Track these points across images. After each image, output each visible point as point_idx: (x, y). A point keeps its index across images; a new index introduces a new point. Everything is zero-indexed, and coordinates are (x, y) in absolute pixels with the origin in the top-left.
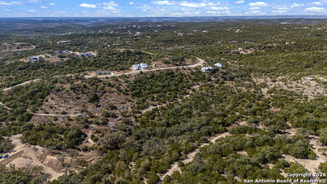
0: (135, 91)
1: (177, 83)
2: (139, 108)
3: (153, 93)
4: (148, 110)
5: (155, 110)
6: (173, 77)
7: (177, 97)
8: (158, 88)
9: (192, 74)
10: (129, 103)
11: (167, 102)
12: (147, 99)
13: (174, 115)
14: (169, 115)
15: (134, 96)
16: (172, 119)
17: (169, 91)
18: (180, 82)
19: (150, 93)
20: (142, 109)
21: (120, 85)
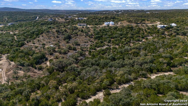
0: (97, 35)
1: (134, 34)
2: (96, 46)
3: (111, 38)
4: (103, 48)
5: (107, 49)
6: (132, 30)
7: (131, 43)
8: (117, 35)
9: (149, 29)
10: (90, 43)
11: (121, 45)
12: (105, 41)
13: (122, 53)
14: (117, 53)
15: (96, 39)
16: (118, 56)
17: (125, 37)
18: (137, 33)
19: (109, 38)
20: (98, 47)
21: (89, 31)
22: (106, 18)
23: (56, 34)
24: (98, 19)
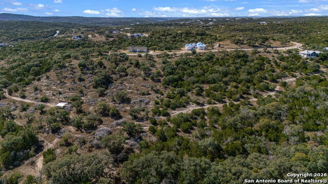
0: (171, 76)
1: (252, 70)
2: (168, 106)
3: (203, 82)
4: (184, 111)
5: (196, 113)
6: (246, 62)
8: (215, 76)
9: (282, 59)
10: (154, 96)
11: (227, 100)
12: (189, 91)
13: (236, 130)
14: (224, 128)
15: (169, 85)
16: (229, 139)
17: (235, 81)
18: (258, 70)
19: (197, 82)
20: (174, 109)
21: (153, 66)
22: (187, 34)
23: (78, 73)
24: (171, 36)
